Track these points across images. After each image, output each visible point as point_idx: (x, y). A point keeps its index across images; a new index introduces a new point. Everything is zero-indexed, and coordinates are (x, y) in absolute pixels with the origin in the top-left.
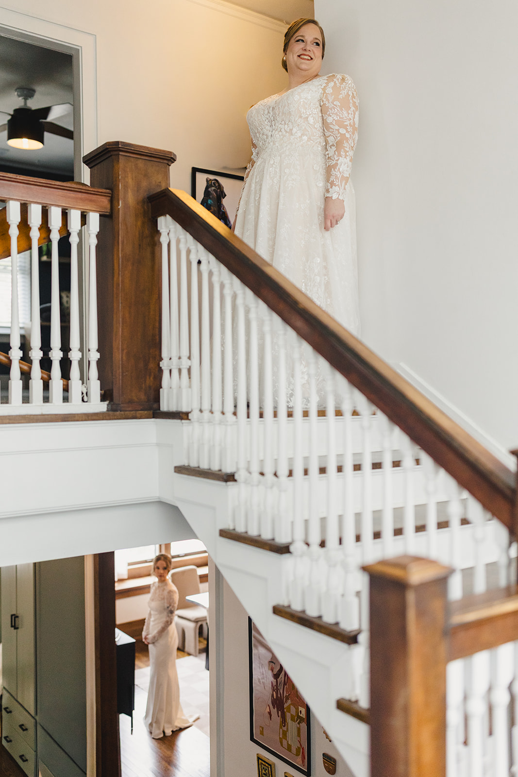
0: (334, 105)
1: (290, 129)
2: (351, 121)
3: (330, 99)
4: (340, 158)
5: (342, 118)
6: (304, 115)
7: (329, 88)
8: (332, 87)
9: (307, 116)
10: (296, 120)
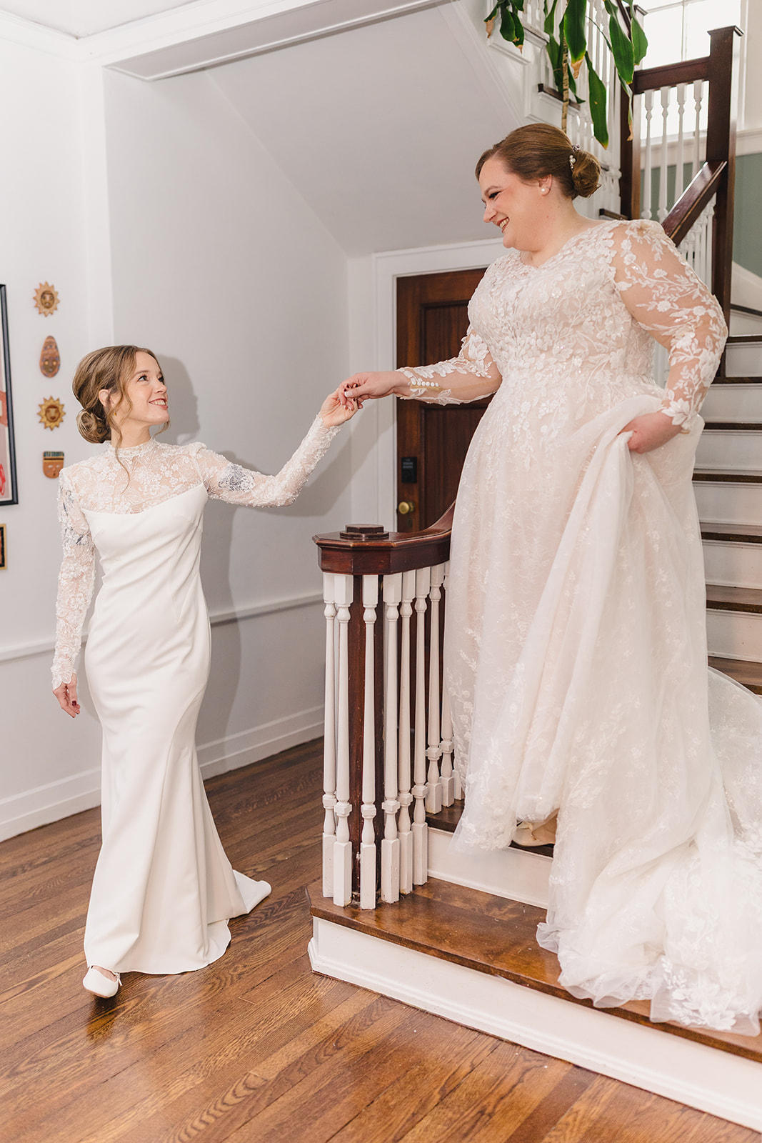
0: (657, 279)
1: (548, 347)
2: (699, 286)
3: (641, 272)
4: (704, 350)
5: (685, 292)
6: (573, 322)
7: (627, 253)
8: (631, 249)
9: (579, 321)
10: (558, 331)
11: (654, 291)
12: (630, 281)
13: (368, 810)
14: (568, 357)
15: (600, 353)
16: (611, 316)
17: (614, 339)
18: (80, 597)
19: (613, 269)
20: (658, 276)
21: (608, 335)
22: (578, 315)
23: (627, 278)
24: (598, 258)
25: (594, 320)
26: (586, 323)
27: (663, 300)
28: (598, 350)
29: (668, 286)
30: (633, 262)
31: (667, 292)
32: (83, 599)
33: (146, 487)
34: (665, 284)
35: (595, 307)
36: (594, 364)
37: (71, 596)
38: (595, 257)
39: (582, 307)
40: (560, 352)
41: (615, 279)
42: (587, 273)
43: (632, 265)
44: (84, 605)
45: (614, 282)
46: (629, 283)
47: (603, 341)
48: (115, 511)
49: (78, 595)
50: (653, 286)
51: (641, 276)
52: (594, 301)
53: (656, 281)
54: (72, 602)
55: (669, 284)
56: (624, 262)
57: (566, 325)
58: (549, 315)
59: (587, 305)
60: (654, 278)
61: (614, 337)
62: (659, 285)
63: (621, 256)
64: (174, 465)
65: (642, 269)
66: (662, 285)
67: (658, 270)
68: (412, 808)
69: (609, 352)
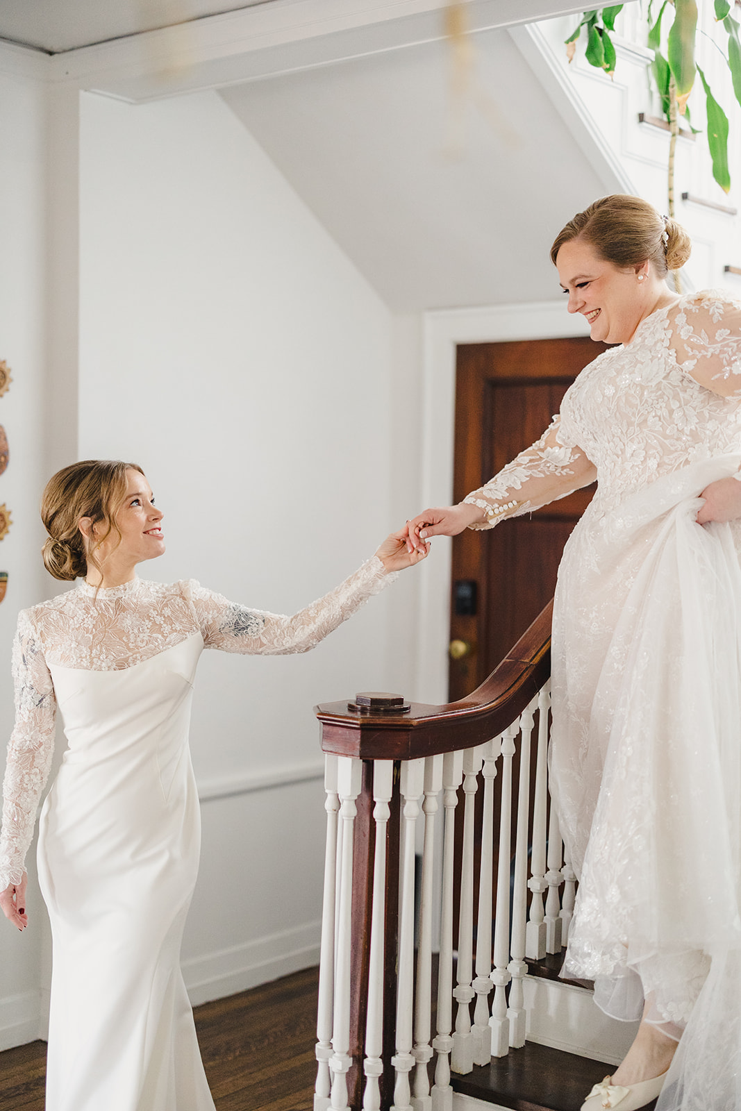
0: (719, 342)
1: (621, 450)
6: (636, 420)
7: (682, 327)
8: (687, 322)
9: (643, 418)
10: (624, 432)
11: (721, 356)
12: (693, 357)
13: (373, 1067)
14: (643, 459)
15: (676, 451)
16: (679, 407)
17: (688, 433)
18: (36, 774)
19: (672, 352)
20: (721, 338)
21: (680, 429)
22: (639, 412)
23: (690, 354)
24: (656, 344)
25: (659, 414)
26: (651, 420)
27: (735, 360)
28: (672, 448)
29: (735, 345)
30: (690, 334)
31: (736, 351)
32: (39, 777)
33: (132, 636)
34: (731, 344)
35: (657, 400)
36: (671, 465)
37: (24, 772)
38: (652, 344)
39: (641, 402)
40: (632, 455)
41: (677, 362)
42: (642, 363)
43: (690, 337)
44: (40, 785)
45: (678, 365)
46: (693, 359)
47: (675, 437)
48: (94, 666)
49: (33, 771)
50: (718, 351)
51: (704, 348)
52: (653, 394)
53: (720, 344)
54: (26, 781)
55: (734, 342)
56: (682, 337)
57: (630, 424)
58: (609, 415)
59: (646, 400)
60: (717, 342)
61: (687, 430)
62: (724, 347)
63: (678, 333)
64: (166, 608)
65: (702, 340)
66: (727, 345)
67: (719, 331)
68: (432, 1065)
69: (687, 449)
